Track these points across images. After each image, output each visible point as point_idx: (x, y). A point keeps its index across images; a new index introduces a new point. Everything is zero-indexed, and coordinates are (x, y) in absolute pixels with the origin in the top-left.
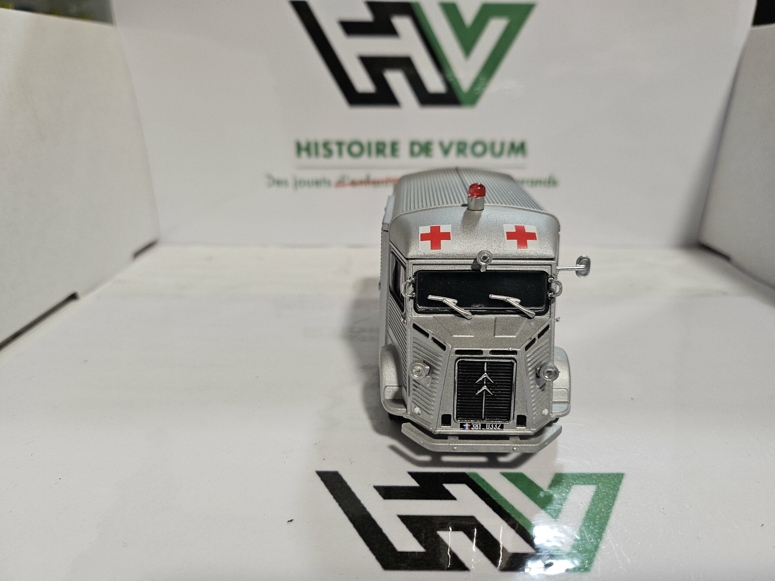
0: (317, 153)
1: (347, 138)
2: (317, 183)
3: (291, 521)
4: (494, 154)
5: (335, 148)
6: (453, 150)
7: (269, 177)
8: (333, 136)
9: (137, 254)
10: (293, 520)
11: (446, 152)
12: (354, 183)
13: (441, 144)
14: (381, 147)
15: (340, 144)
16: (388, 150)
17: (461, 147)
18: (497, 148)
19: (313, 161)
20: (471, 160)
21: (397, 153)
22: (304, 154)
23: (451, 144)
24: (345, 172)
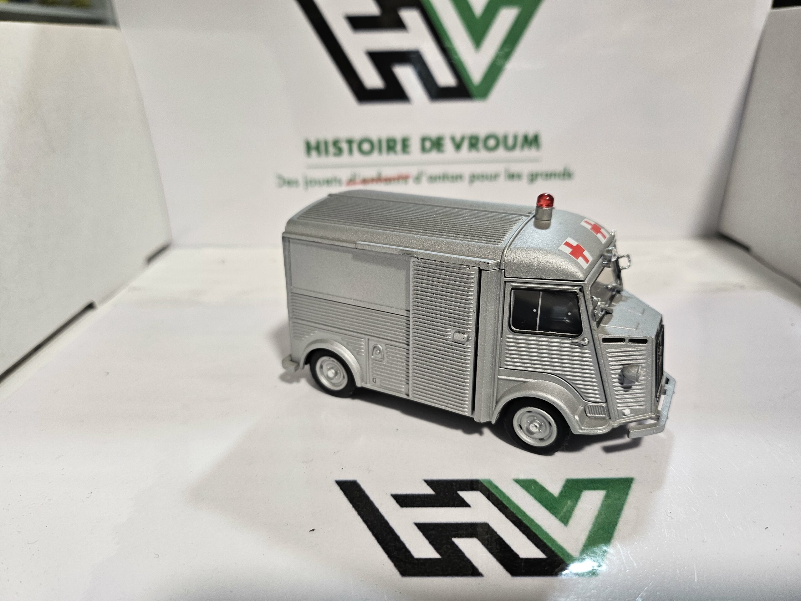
0: (327, 151)
1: (357, 135)
2: (328, 183)
3: (313, 530)
4: (506, 147)
5: (345, 146)
6: (466, 145)
7: (280, 177)
8: (343, 134)
9: (151, 259)
10: (315, 529)
11: (458, 146)
12: (365, 181)
13: (453, 139)
14: (391, 144)
15: (350, 142)
16: (399, 147)
17: (474, 141)
18: (510, 142)
20: (483, 154)
21: (407, 149)
22: (314, 152)
23: (463, 138)
24: (356, 170)
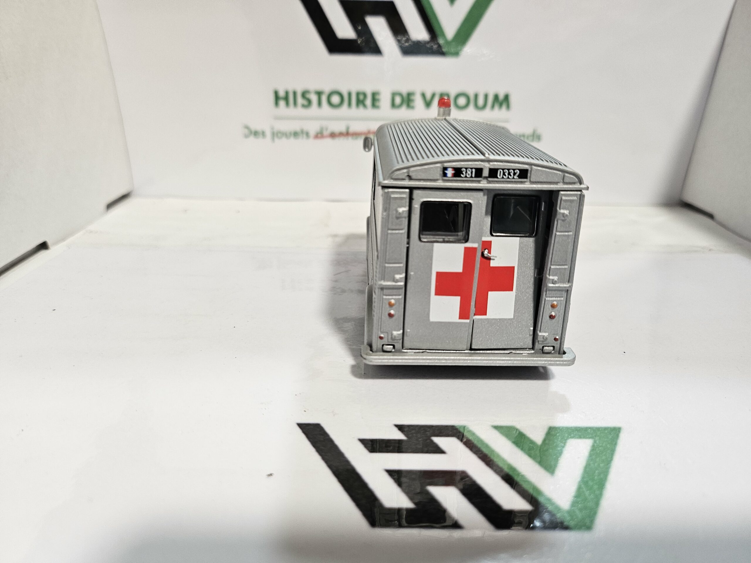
0: (295, 103)
1: (326, 88)
2: (296, 134)
4: (476, 106)
5: (314, 98)
6: (435, 103)
7: (247, 127)
8: (312, 86)
9: (110, 206)
11: (428, 104)
12: (333, 135)
13: (423, 95)
14: (361, 97)
15: (319, 94)
16: (368, 102)
18: (481, 102)
19: (291, 111)
20: (453, 112)
21: (377, 104)
22: (282, 103)
23: (433, 95)
24: (324, 123)
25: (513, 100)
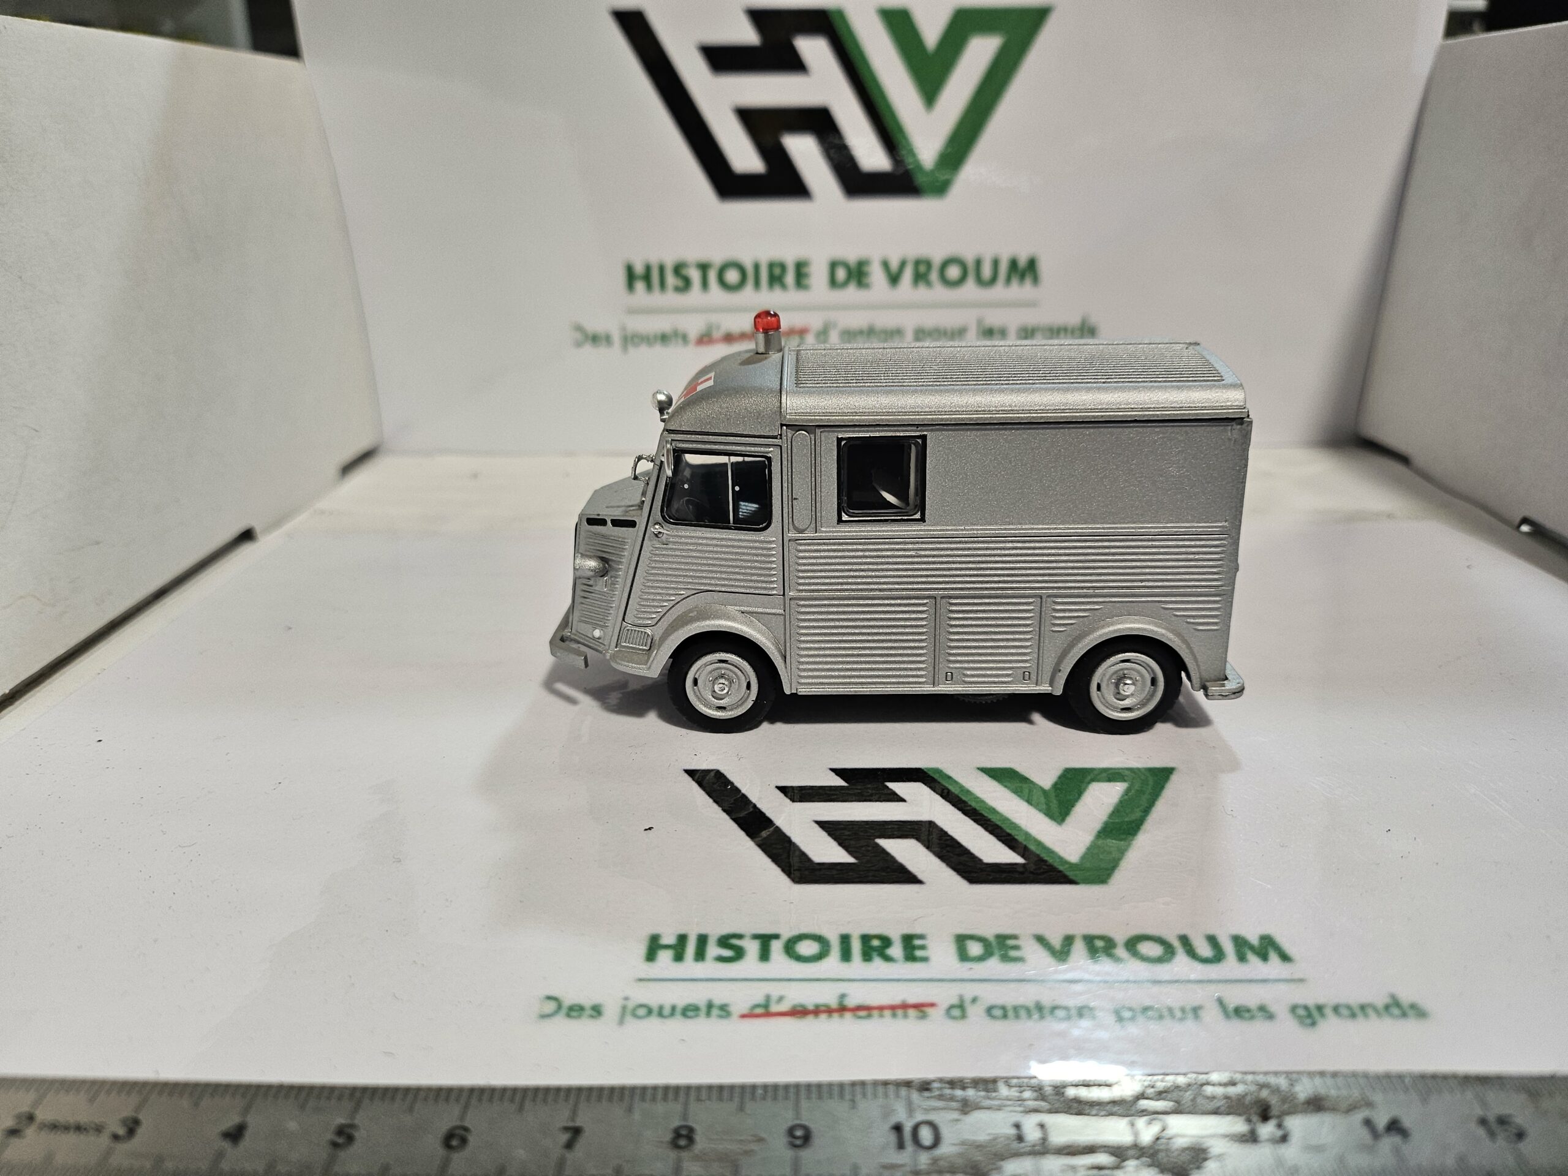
0: (663, 284)
1: (717, 258)
2: (664, 338)
4: (980, 281)
5: (695, 275)
6: (908, 275)
7: (579, 328)
8: (692, 254)
9: (348, 468)
11: (894, 279)
13: (886, 265)
14: (777, 271)
15: (704, 268)
16: (790, 278)
17: (922, 269)
18: (987, 271)
19: (657, 298)
20: (939, 292)
21: (805, 282)
22: (640, 286)
23: (903, 264)
24: (714, 318)
25: (1044, 268)
